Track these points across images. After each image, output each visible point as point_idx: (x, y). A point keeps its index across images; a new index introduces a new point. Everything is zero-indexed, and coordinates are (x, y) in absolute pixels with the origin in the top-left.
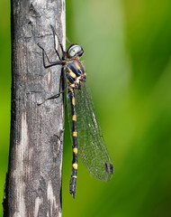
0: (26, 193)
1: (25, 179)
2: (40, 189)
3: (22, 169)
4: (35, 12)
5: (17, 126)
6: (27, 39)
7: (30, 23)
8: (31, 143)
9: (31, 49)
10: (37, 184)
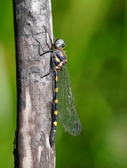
0: (31, 144)
1: (30, 133)
2: (41, 140)
3: (27, 127)
4: (32, 17)
5: (22, 96)
6: (27, 36)
7: (29, 24)
8: (34, 108)
9: (30, 42)
10: (39, 137)
